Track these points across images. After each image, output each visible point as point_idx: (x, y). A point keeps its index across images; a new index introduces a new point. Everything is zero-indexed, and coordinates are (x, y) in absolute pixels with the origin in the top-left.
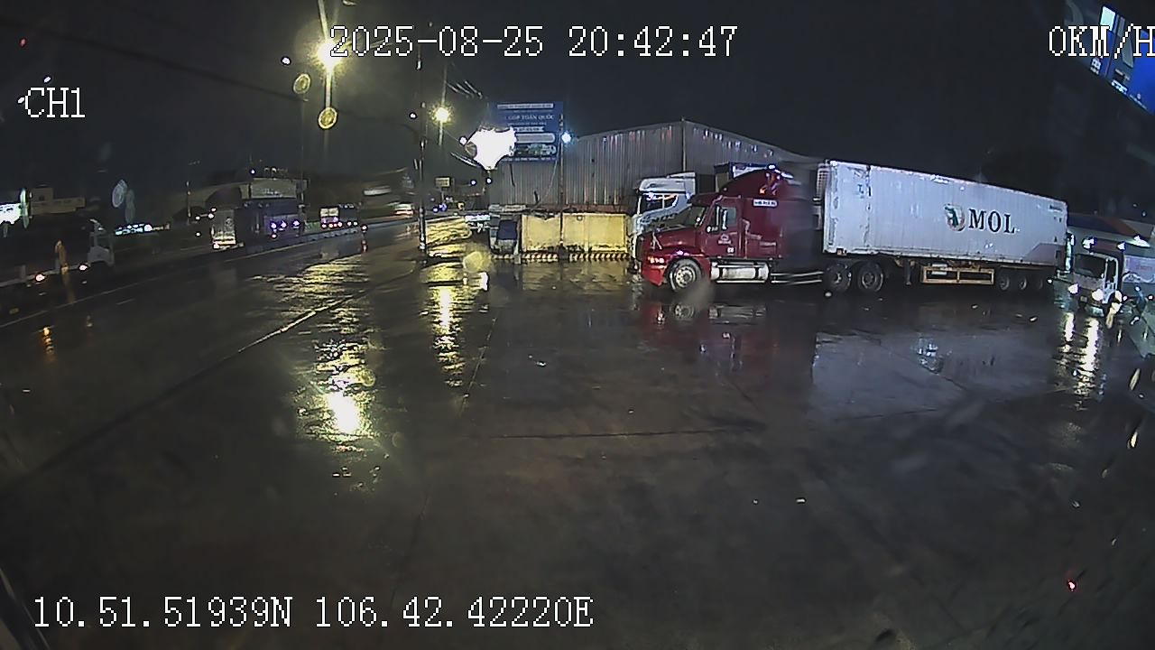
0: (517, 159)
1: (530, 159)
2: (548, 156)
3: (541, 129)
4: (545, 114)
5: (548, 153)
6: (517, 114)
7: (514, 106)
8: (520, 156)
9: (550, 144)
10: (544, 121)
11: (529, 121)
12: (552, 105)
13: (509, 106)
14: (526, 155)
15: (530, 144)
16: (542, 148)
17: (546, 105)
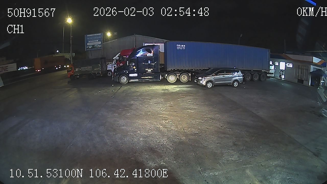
0: (92, 49)
1: (95, 49)
2: (99, 48)
3: (98, 41)
4: (99, 37)
5: (99, 47)
6: (92, 37)
7: (91, 35)
8: (93, 48)
9: (100, 44)
10: (99, 38)
11: (95, 39)
12: (100, 34)
13: (90, 35)
14: (94, 48)
15: (95, 45)
16: (97, 46)
17: (99, 34)
